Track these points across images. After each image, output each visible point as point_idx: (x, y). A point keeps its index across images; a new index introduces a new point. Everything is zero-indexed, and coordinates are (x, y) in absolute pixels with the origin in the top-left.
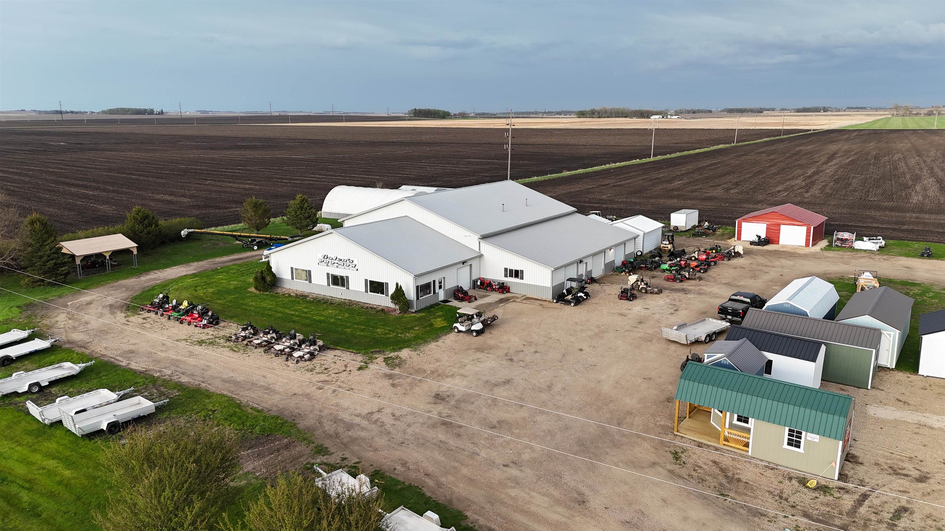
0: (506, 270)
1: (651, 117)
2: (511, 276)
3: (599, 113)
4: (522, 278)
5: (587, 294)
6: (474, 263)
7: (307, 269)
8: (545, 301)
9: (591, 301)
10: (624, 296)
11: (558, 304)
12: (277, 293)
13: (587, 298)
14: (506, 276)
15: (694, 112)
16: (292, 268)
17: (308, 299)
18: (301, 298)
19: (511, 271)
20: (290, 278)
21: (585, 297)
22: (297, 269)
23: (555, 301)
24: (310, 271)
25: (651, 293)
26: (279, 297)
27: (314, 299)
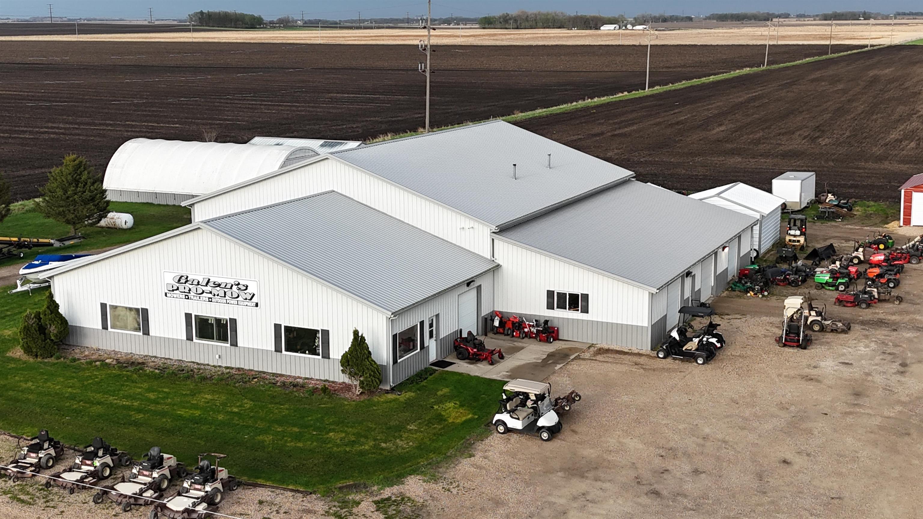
0: (550, 294)
1: (602, 28)
2: (562, 306)
3: (516, 21)
4: (585, 310)
5: (721, 340)
6: (485, 283)
7: (139, 307)
8: (639, 355)
9: (730, 351)
10: (792, 341)
11: (669, 360)
12: (74, 360)
13: (722, 346)
14: (550, 306)
15: (665, 20)
16: (103, 306)
17: (148, 370)
18: (130, 368)
19: (562, 296)
20: (100, 327)
21: (719, 345)
22: (114, 308)
23: (661, 355)
24: (145, 312)
25: (832, 331)
26: (79, 368)
27: (163, 369)
